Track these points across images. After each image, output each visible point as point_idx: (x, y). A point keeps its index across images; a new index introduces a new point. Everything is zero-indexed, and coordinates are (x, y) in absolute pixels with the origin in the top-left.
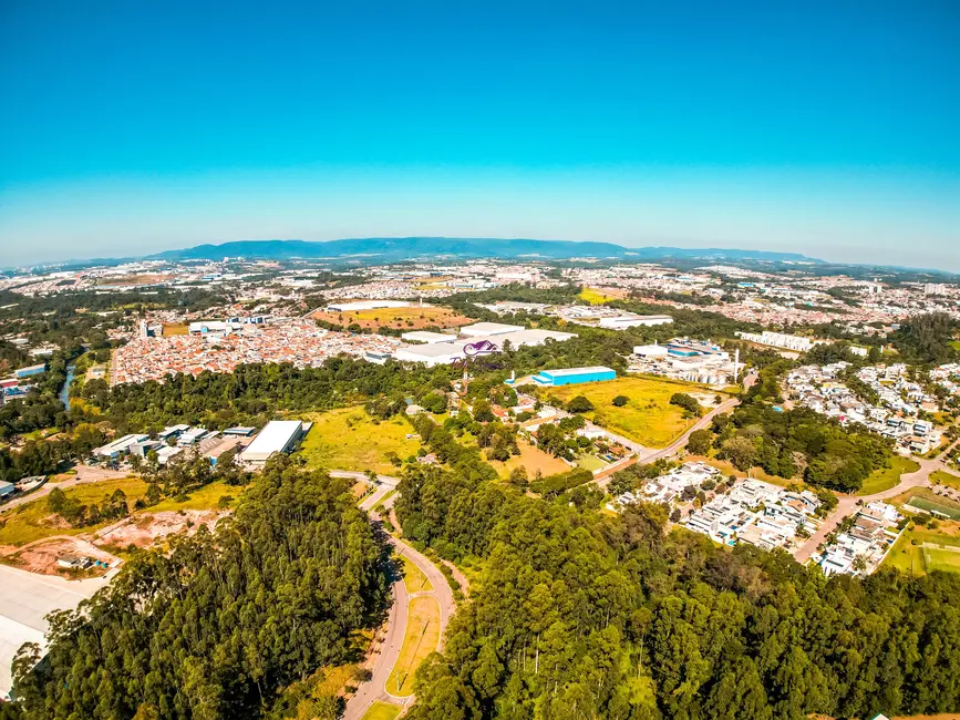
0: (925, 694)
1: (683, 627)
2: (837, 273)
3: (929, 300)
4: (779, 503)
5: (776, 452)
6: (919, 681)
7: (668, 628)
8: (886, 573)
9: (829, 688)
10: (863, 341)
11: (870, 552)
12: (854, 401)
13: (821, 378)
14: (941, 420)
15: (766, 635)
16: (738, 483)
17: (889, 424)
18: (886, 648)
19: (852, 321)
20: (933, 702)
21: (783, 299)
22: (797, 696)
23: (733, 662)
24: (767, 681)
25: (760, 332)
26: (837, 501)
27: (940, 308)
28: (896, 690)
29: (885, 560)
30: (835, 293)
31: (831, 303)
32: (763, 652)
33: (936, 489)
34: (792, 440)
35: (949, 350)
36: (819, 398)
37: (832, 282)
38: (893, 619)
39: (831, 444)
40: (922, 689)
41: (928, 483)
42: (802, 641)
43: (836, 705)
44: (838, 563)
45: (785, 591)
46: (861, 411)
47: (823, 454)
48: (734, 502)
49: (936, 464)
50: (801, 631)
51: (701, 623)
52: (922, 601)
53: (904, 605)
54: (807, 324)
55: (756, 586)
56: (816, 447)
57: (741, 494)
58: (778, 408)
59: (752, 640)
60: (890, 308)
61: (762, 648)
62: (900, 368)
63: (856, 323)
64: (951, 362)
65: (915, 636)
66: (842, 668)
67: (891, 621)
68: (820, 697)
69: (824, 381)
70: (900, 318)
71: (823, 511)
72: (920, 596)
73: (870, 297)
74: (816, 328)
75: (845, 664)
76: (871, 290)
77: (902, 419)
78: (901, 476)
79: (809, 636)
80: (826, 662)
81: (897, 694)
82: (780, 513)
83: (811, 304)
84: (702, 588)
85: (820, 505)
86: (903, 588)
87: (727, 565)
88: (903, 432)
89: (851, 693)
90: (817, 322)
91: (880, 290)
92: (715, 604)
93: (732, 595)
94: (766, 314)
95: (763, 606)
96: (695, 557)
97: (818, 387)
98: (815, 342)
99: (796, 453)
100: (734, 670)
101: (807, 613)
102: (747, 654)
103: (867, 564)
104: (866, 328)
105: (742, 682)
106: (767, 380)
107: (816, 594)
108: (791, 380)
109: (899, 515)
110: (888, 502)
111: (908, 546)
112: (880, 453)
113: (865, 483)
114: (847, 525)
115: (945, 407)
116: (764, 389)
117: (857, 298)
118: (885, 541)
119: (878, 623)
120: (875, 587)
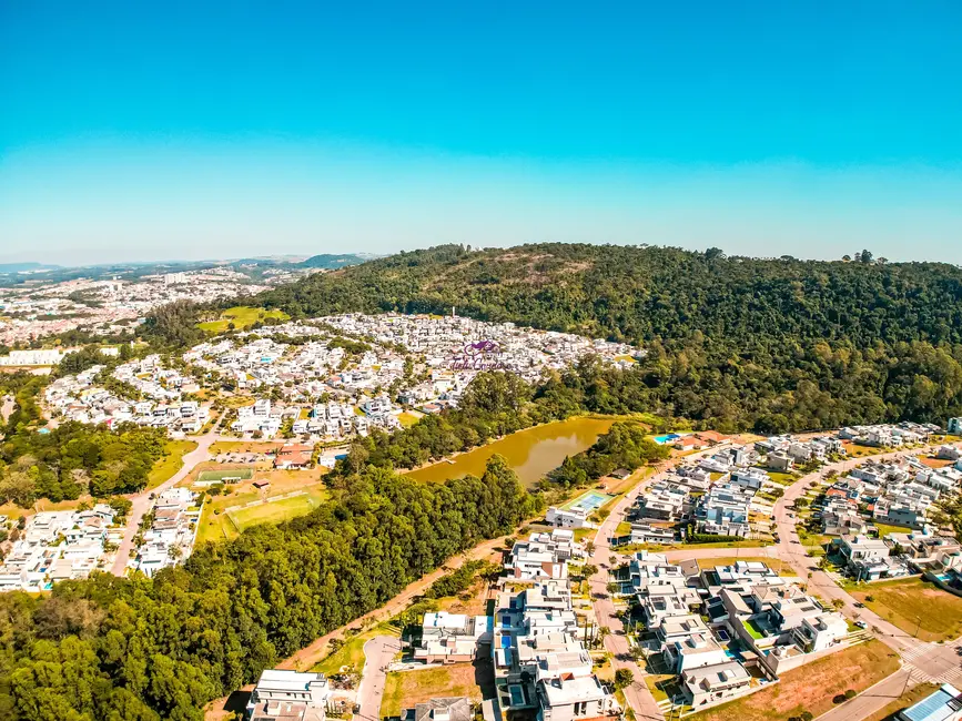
0: (292, 633)
1: (45, 694)
2: (75, 277)
3: (170, 289)
4: (76, 527)
5: (55, 477)
6: (280, 625)
7: (32, 702)
8: (203, 549)
9: (206, 674)
10: (112, 340)
11: (180, 537)
12: (116, 402)
13: (78, 387)
14: (205, 397)
15: (123, 660)
16: (29, 523)
17: (156, 414)
18: (235, 614)
19: (97, 322)
20: (304, 635)
21: (25, 313)
22: (183, 697)
23: (108, 700)
24: (149, 699)
25: (7, 353)
26: (130, 504)
27: (182, 295)
28: (265, 643)
29: (197, 538)
30: (75, 298)
31: (73, 309)
32: (129, 677)
33: (219, 458)
34: (67, 459)
35: (199, 332)
36: (81, 408)
37: (71, 287)
38: (229, 586)
39: (106, 449)
40: (286, 630)
41: (210, 456)
42: (157, 647)
43: (221, 685)
44: (155, 560)
45: (118, 611)
46: (126, 409)
47: (101, 463)
48: (33, 544)
49: (211, 437)
50: (151, 638)
51: (59, 680)
52: (247, 559)
53: (232, 569)
54: (53, 335)
55: (91, 618)
56: (91, 459)
57: (37, 532)
58: (43, 430)
59: (112, 669)
60: (133, 304)
61: (127, 673)
62: (154, 359)
63: (102, 324)
64: (201, 342)
65: (255, 592)
66: (207, 651)
67: (227, 589)
68: (203, 687)
69: (82, 390)
70: (145, 312)
71: (120, 518)
72: (243, 555)
73: (112, 296)
74: (63, 337)
75: (207, 646)
76: (112, 289)
77: (167, 406)
78: (183, 458)
79: (161, 639)
80: (190, 653)
81: (269, 647)
82: (81, 536)
83: (53, 313)
84: (41, 646)
85: (116, 513)
86: (224, 556)
87: (53, 611)
88: (172, 418)
89: (227, 667)
90: (63, 330)
91: (120, 287)
92: (61, 655)
93: (72, 638)
94: (9, 333)
95: (105, 634)
96: (19, 618)
97: (77, 397)
98: (65, 352)
99: (74, 471)
100: (114, 707)
101: (148, 621)
102: (117, 685)
103: (182, 549)
104: (113, 328)
105: (128, 714)
106: (24, 404)
107: (148, 598)
108: (49, 398)
109: (193, 494)
110: (178, 486)
111: (213, 517)
112: (156, 444)
113: (151, 476)
114: (148, 521)
115: (205, 384)
116: (24, 414)
117: (98, 299)
118: (190, 522)
119: (217, 596)
120: (197, 568)
